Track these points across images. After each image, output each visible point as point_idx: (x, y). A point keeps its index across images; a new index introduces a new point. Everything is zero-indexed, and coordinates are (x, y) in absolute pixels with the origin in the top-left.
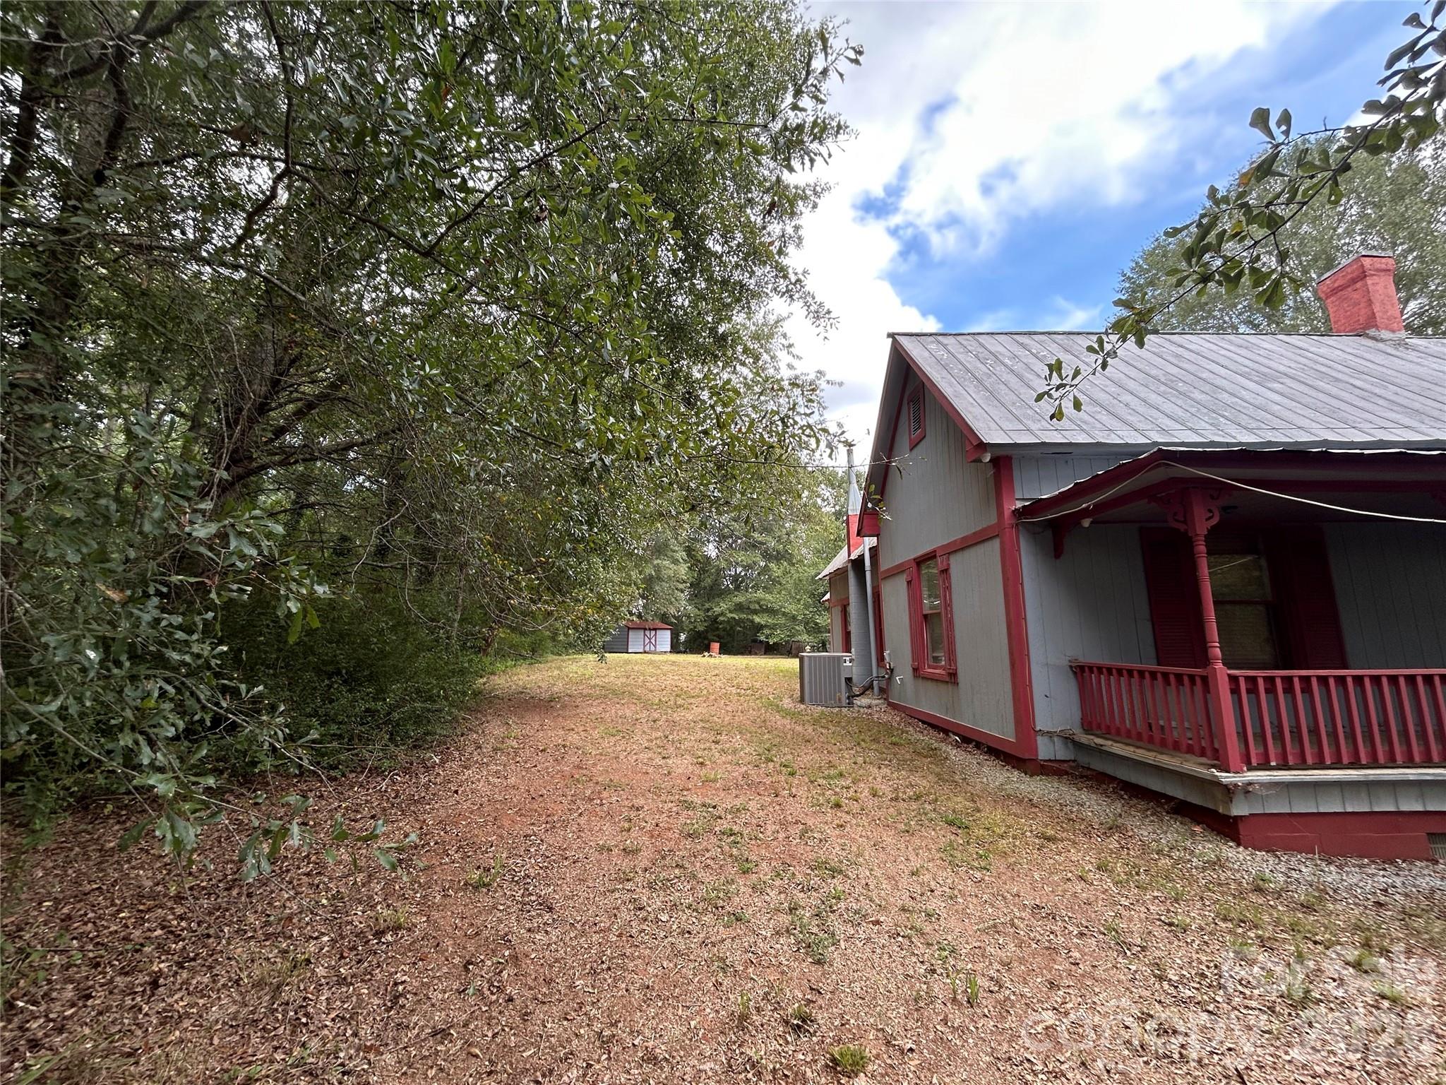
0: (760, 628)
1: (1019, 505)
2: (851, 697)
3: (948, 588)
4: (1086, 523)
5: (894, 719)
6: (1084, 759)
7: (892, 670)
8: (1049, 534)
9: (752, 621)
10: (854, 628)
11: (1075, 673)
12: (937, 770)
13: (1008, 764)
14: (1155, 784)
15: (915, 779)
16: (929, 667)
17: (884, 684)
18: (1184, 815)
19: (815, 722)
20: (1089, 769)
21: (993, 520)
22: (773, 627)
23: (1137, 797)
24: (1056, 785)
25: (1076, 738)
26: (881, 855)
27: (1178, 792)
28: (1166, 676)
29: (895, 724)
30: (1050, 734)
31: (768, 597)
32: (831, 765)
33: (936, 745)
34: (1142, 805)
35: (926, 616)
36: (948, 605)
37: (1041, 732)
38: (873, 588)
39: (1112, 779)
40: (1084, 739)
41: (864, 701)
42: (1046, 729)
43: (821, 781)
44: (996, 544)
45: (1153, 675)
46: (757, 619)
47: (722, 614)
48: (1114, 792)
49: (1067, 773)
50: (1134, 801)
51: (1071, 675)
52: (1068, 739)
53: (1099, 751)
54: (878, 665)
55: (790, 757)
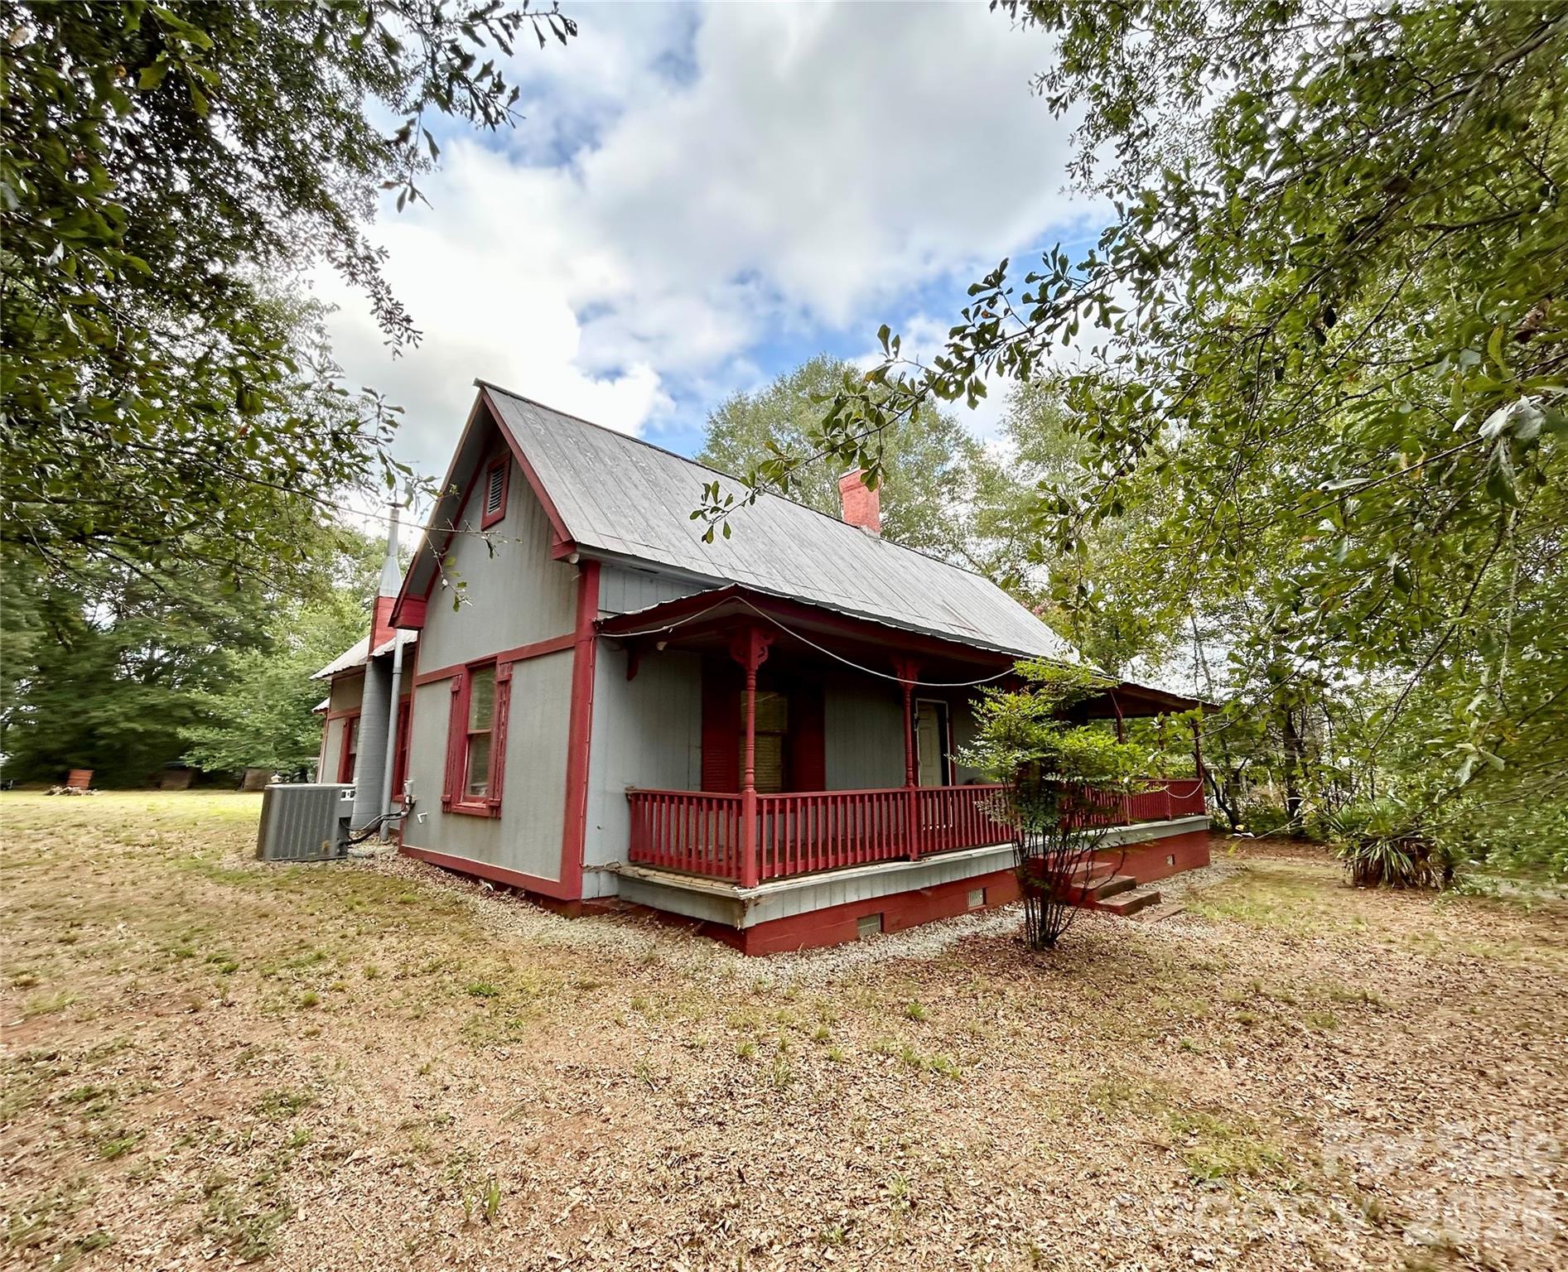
0: (188, 745)
1: (601, 617)
2: (345, 844)
3: (505, 704)
4: (661, 646)
5: (406, 868)
6: (626, 894)
7: (412, 805)
8: (625, 653)
9: (173, 735)
10: (360, 750)
11: (629, 801)
12: (462, 928)
13: (546, 908)
14: (686, 909)
15: (433, 944)
16: (465, 800)
17: (396, 825)
18: (706, 935)
19: (279, 886)
20: (630, 903)
21: (572, 630)
22: (214, 746)
23: (669, 925)
24: (596, 925)
25: (622, 871)
26: (376, 1059)
27: (704, 913)
28: (710, 800)
29: (407, 877)
30: (597, 870)
31: (215, 699)
32: (302, 945)
33: (462, 897)
34: (672, 932)
35: (470, 737)
36: (502, 725)
37: (589, 869)
38: (401, 697)
39: (650, 909)
40: (630, 871)
41: (364, 848)
42: (593, 864)
43: (282, 973)
44: (570, 657)
45: (700, 800)
46: (183, 733)
47: (109, 722)
48: (651, 923)
49: (607, 911)
50: (667, 929)
51: (626, 806)
52: (615, 873)
53: (642, 882)
54: (392, 800)
55: (229, 944)
